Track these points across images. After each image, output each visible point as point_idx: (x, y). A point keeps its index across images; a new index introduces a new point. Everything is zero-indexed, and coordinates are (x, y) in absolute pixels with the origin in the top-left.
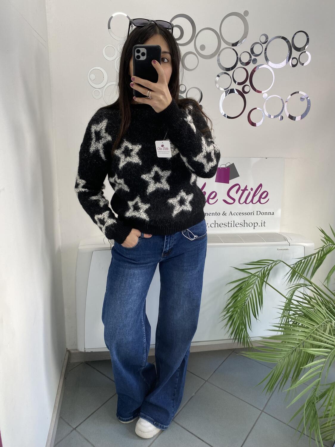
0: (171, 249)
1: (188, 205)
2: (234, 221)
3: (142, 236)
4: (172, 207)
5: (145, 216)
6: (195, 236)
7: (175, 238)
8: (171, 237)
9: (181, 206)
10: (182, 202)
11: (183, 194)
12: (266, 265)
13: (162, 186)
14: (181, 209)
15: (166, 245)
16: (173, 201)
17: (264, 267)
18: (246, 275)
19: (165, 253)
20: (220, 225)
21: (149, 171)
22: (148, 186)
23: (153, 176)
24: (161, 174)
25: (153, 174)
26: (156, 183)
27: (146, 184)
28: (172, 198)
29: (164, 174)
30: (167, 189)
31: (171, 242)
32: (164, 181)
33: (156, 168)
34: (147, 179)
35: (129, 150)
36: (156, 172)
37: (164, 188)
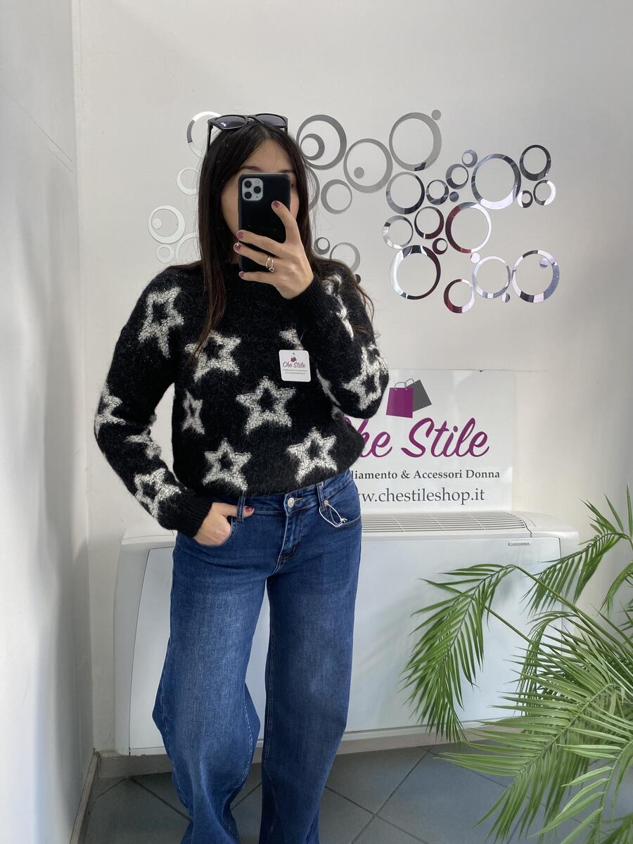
0: (297, 546)
1: (326, 457)
2: (424, 490)
3: (240, 517)
4: (296, 463)
5: (240, 480)
6: (342, 520)
7: (306, 521)
8: (297, 519)
9: (312, 459)
10: (314, 452)
11: (315, 435)
12: (487, 574)
13: (275, 418)
14: (312, 466)
15: (288, 537)
16: (297, 450)
17: (485, 580)
18: (449, 596)
19: (285, 554)
20: (397, 497)
21: (252, 389)
22: (247, 417)
23: (259, 397)
24: (275, 395)
25: (259, 393)
26: (264, 411)
27: (244, 413)
28: (296, 443)
29: (281, 395)
30: (287, 426)
31: (298, 531)
32: (279, 407)
33: (266, 383)
34: (247, 404)
35: (216, 346)
36: (266, 391)
37: (280, 423)
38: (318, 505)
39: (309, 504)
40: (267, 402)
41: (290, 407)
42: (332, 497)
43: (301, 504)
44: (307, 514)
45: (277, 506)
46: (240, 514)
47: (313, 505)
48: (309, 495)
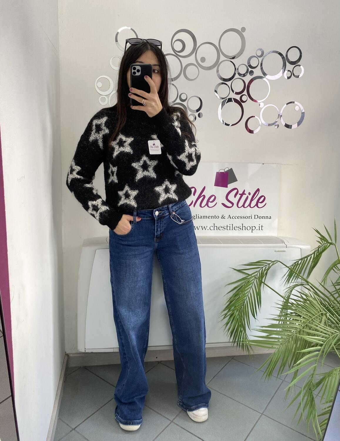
0: (162, 234)
1: (173, 193)
3: (135, 222)
4: (159, 195)
5: (134, 203)
6: (182, 221)
7: (165, 222)
8: (160, 222)
9: (166, 194)
10: (167, 190)
11: (167, 183)
13: (149, 174)
14: (166, 197)
15: (157, 229)
16: (159, 189)
19: (157, 237)
21: (138, 160)
22: (136, 173)
23: (142, 164)
24: (149, 163)
25: (142, 162)
26: (144, 171)
27: (135, 171)
28: (159, 186)
29: (151, 164)
30: (154, 178)
31: (162, 226)
32: (151, 169)
33: (144, 158)
34: (136, 167)
35: (123, 142)
36: (145, 162)
37: (151, 176)
38: (170, 214)
39: (166, 214)
40: (145, 167)
41: (155, 169)
42: (177, 211)
43: (161, 214)
44: (165, 218)
45: (150, 215)
46: (135, 220)
47: (167, 214)
48: (165, 210)
